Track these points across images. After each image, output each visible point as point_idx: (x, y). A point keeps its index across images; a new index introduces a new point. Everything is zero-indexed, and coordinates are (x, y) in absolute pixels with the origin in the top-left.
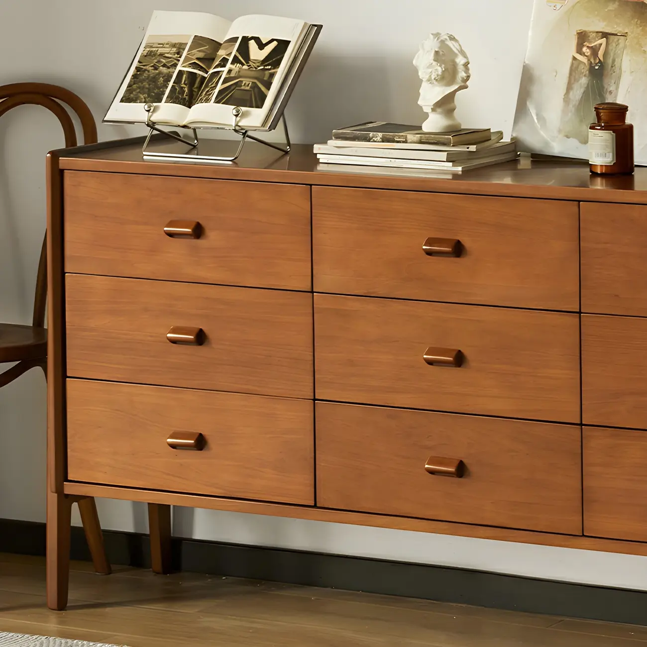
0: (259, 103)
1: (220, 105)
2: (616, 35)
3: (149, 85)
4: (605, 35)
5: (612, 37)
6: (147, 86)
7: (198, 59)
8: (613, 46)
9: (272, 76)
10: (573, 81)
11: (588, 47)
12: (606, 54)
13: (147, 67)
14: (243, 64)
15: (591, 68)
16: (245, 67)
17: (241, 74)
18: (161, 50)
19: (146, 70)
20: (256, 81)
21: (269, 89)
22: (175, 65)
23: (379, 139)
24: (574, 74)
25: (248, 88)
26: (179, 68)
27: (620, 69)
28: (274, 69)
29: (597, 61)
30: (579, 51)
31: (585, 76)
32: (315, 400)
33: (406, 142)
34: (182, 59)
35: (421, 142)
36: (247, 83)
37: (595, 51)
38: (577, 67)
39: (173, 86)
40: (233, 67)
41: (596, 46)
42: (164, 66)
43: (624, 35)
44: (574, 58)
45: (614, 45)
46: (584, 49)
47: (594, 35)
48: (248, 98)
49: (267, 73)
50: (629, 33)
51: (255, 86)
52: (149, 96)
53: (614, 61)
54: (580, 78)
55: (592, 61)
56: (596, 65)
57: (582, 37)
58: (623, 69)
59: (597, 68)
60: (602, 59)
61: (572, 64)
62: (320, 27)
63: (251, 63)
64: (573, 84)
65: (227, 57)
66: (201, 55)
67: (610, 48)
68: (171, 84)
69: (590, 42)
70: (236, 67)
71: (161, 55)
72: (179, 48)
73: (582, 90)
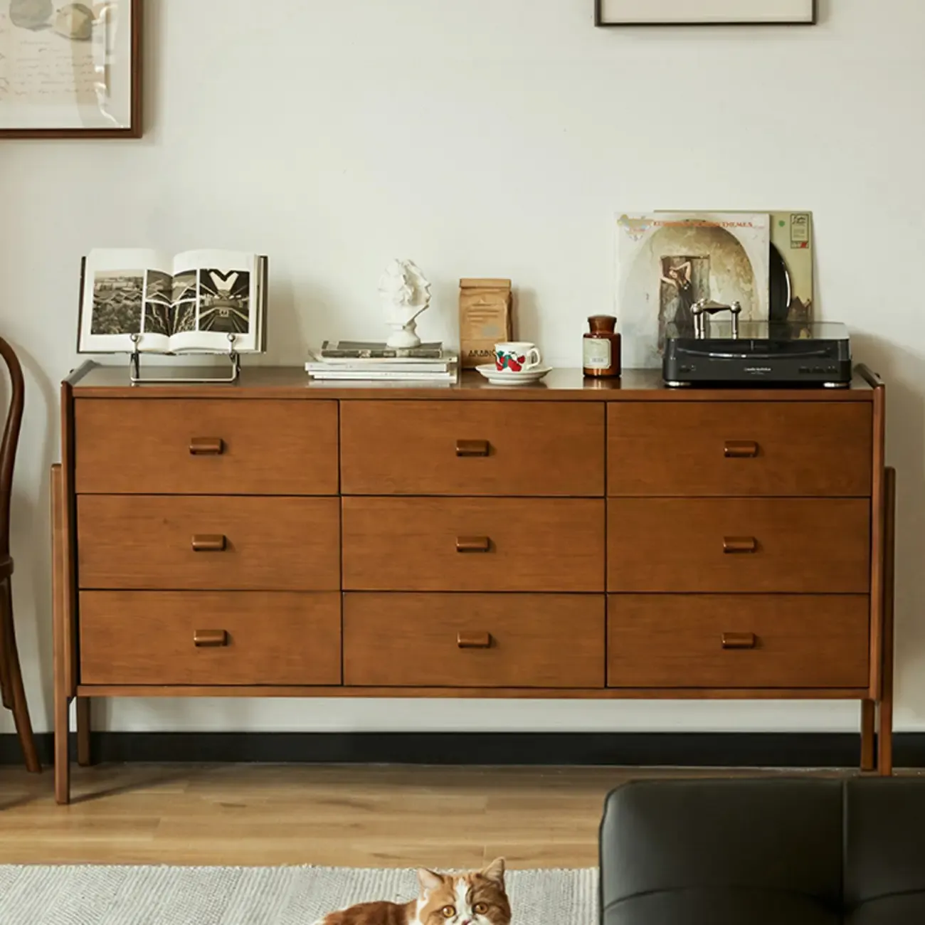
0: (244, 330)
1: (206, 333)
2: (699, 258)
3: (118, 317)
4: (688, 259)
5: (695, 261)
6: (116, 318)
7: (160, 291)
8: (697, 268)
9: (246, 303)
10: (664, 302)
11: (674, 271)
12: (692, 275)
13: (108, 301)
14: (213, 295)
15: (681, 290)
16: (216, 297)
17: (215, 303)
18: (115, 285)
19: (106, 304)
20: (231, 309)
21: (247, 315)
22: (140, 298)
23: (368, 355)
24: (664, 295)
25: (227, 316)
26: (145, 300)
27: (708, 287)
28: (245, 297)
29: (685, 282)
30: (666, 274)
31: (676, 296)
32: (342, 591)
33: (395, 356)
34: (144, 292)
35: (410, 356)
36: (224, 311)
37: (681, 274)
38: (667, 290)
39: (146, 318)
40: (204, 297)
41: (681, 269)
42: (127, 298)
43: (707, 257)
44: (663, 282)
45: (699, 267)
46: (671, 273)
47: (678, 259)
48: (231, 325)
49: (240, 301)
50: (711, 256)
51: (232, 314)
52: (122, 327)
53: (701, 281)
54: (672, 299)
55: (680, 282)
56: (685, 285)
57: (667, 263)
58: (711, 287)
59: (686, 288)
60: (689, 280)
61: (662, 287)
62: (265, 258)
63: (220, 293)
64: (665, 304)
65: (192, 289)
66: (161, 288)
67: (695, 270)
68: (143, 315)
69: (675, 266)
70: (207, 298)
71: (118, 289)
72: (138, 282)
73: (675, 310)
